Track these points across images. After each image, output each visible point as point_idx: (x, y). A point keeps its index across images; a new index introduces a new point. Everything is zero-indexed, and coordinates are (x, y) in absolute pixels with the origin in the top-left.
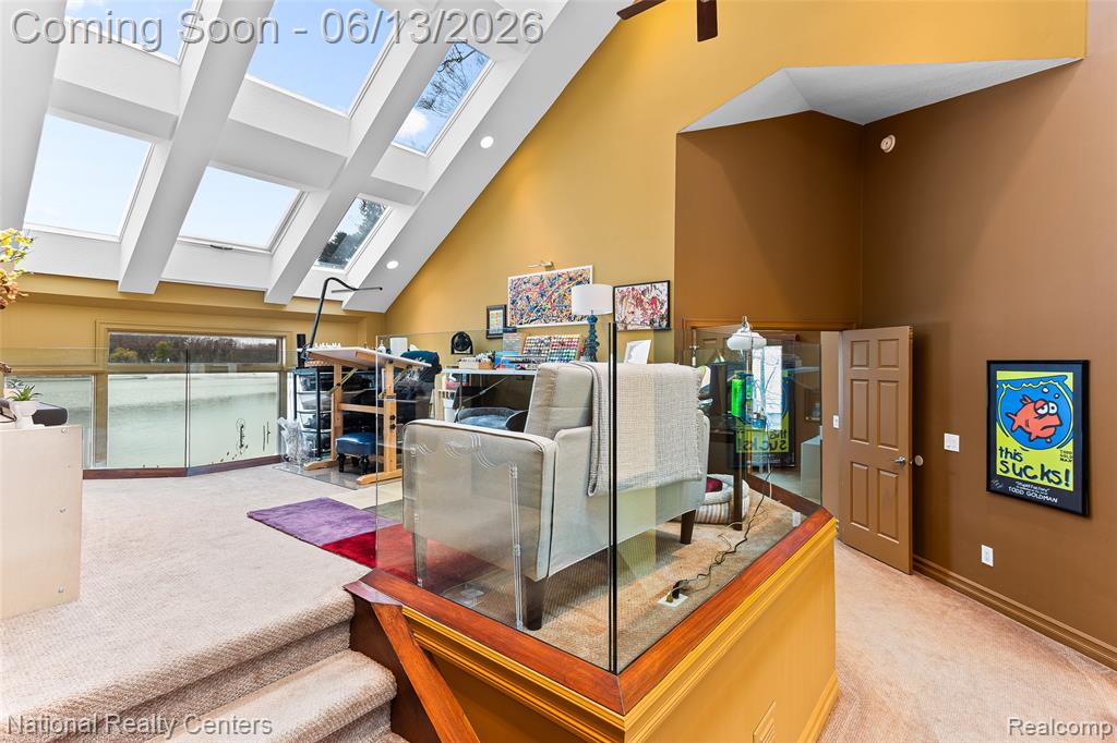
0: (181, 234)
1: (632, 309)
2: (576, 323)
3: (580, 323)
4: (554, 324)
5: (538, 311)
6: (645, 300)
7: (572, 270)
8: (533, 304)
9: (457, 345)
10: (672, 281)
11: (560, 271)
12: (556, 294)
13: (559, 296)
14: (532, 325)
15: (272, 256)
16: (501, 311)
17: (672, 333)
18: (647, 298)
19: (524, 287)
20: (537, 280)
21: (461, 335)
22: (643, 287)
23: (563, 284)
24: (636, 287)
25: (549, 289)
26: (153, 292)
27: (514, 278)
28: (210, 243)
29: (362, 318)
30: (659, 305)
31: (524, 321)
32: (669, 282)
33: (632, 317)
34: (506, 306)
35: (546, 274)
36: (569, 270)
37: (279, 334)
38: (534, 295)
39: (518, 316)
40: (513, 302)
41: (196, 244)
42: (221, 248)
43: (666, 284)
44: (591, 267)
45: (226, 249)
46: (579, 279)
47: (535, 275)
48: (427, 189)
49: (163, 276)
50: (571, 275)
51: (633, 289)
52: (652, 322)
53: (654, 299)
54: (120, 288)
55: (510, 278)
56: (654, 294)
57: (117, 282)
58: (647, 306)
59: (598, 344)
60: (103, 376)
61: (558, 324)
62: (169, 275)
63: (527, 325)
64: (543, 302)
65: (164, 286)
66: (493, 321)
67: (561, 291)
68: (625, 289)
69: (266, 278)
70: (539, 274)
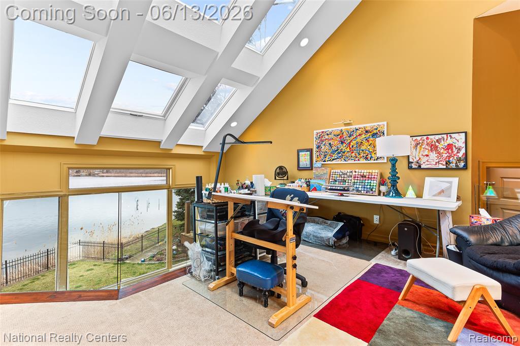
0: (112, 107)
1: (426, 152)
2: (372, 161)
3: (376, 161)
4: (352, 162)
5: (339, 153)
6: (440, 146)
7: (368, 126)
8: (334, 148)
9: (279, 174)
10: (470, 131)
11: (357, 127)
12: (354, 142)
13: (357, 143)
14: (334, 162)
15: (165, 120)
16: (309, 153)
17: (469, 171)
18: (441, 145)
19: (327, 137)
20: (338, 132)
21: (281, 168)
22: (437, 137)
23: (360, 135)
24: (429, 137)
25: (348, 138)
26: (95, 143)
27: (318, 131)
28: (130, 113)
29: (213, 156)
30: (455, 151)
31: (327, 159)
32: (466, 133)
33: (426, 159)
34: (312, 149)
35: (344, 128)
36: (365, 125)
37: (167, 167)
38: (335, 143)
39: (322, 156)
40: (318, 147)
41: (122, 113)
42: (136, 115)
43: (464, 134)
44: (385, 123)
45: (139, 116)
46: (375, 132)
47: (336, 129)
48: (261, 75)
49: (101, 134)
50: (367, 129)
51: (427, 138)
52: (448, 163)
53: (450, 147)
54: (75, 141)
55: (315, 131)
56: (449, 141)
57: (74, 138)
58: (442, 151)
59: (399, 178)
60: (66, 197)
61: (356, 162)
62: (106, 132)
63: (329, 162)
64: (343, 147)
65: (102, 139)
66: (302, 159)
67: (359, 139)
68: (419, 138)
69: (162, 134)
70: (340, 128)
